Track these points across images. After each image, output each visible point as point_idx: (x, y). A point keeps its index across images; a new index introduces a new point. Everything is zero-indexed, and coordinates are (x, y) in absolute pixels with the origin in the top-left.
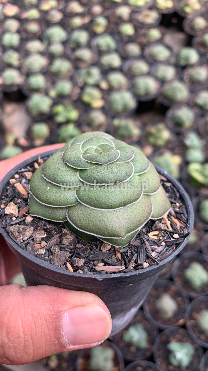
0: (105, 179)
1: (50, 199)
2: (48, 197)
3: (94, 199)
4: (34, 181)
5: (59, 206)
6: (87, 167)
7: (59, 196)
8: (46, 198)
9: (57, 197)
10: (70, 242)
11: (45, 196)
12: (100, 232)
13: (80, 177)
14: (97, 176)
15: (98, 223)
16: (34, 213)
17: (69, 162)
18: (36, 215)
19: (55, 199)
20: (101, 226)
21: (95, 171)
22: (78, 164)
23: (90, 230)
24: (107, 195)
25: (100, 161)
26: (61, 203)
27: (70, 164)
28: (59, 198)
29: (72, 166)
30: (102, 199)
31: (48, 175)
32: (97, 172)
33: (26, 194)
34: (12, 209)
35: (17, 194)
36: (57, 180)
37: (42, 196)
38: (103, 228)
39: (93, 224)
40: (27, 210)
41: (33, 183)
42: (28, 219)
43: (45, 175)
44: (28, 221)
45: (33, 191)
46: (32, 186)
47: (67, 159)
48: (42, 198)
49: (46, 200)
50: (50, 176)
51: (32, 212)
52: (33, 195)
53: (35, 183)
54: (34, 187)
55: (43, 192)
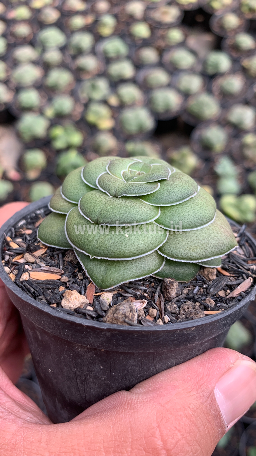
0: (188, 191)
1: (139, 247)
2: (134, 246)
4: (92, 240)
5: (153, 249)
6: (155, 189)
8: (133, 248)
9: (146, 239)
10: (177, 291)
11: (130, 246)
12: (219, 251)
13: (155, 203)
14: (178, 191)
15: (213, 242)
17: (130, 192)
18: (123, 281)
19: (145, 243)
20: (218, 244)
21: (171, 187)
22: (143, 190)
23: (209, 254)
26: (154, 245)
27: (133, 194)
28: (149, 240)
29: (138, 195)
30: (200, 213)
31: (116, 219)
32: (175, 187)
33: (60, 277)
34: (77, 297)
35: (46, 284)
36: (135, 218)
37: (124, 249)
38: (220, 244)
39: (209, 246)
40: (94, 288)
41: (94, 243)
42: (106, 298)
43: (111, 221)
44: (108, 300)
45: (104, 252)
46: (96, 248)
47: (123, 190)
48: (127, 251)
49: (135, 250)
50: (121, 218)
51: (113, 282)
52: (105, 258)
53: (98, 242)
54: (100, 246)
55: (122, 243)
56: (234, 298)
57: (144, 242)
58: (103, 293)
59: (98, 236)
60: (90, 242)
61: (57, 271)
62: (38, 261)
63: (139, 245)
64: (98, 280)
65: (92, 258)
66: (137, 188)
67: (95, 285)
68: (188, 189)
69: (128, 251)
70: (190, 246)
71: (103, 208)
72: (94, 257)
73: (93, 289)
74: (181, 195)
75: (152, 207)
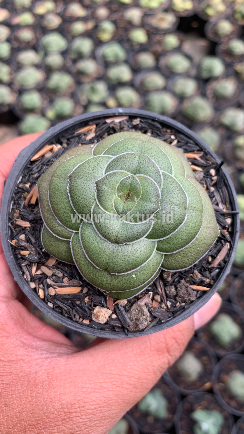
0: (181, 220)
3: (185, 241)
7: (150, 270)
11: (138, 283)
19: (149, 274)
22: (141, 234)
24: (191, 226)
30: (191, 233)
41: (108, 285)
42: (122, 303)
43: (120, 271)
46: (110, 288)
53: (111, 284)
54: (113, 287)
55: (131, 282)
60: (105, 285)
63: (144, 279)
65: (109, 293)
66: (135, 234)
71: (109, 260)
73: (111, 300)
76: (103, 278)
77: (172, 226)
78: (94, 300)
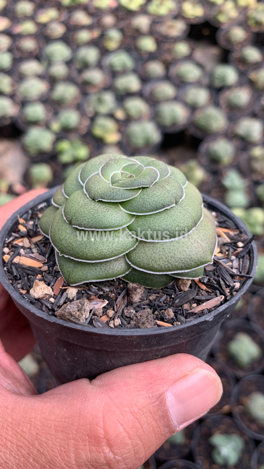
0: (165, 202)
1: (102, 252)
2: (98, 250)
4: (63, 239)
5: (117, 255)
6: (132, 196)
7: (113, 244)
8: (96, 252)
9: (110, 245)
10: (142, 296)
11: (94, 250)
12: (185, 265)
13: (129, 211)
14: (154, 201)
15: (179, 256)
16: (80, 280)
17: (106, 197)
18: (85, 280)
19: (109, 248)
20: (184, 258)
21: (147, 196)
22: (119, 196)
23: (172, 268)
24: (175, 219)
25: (145, 183)
26: (118, 251)
27: (109, 200)
28: (114, 246)
29: (112, 201)
30: (172, 226)
31: (85, 222)
32: (151, 197)
33: (42, 265)
34: (43, 289)
35: (29, 270)
36: (103, 224)
37: (88, 252)
38: (187, 259)
39: (173, 259)
40: (63, 282)
41: (64, 242)
42: (71, 292)
43: (81, 224)
44: (72, 294)
45: (70, 252)
46: (64, 246)
47: (100, 195)
48: (89, 255)
49: (97, 254)
50: (90, 222)
51: (76, 280)
52: (71, 258)
53: (67, 241)
54: (67, 246)
55: (87, 246)
56: (195, 314)
57: (107, 248)
58: (69, 287)
59: (69, 236)
60: (61, 241)
61: (41, 260)
62: (33, 246)
63: (102, 250)
64: (66, 275)
65: (61, 255)
66: (114, 194)
67: (64, 279)
68: (165, 199)
69: (91, 255)
70: (154, 257)
71: (78, 210)
72: (62, 255)
73: (61, 282)
74: (156, 206)
75: (125, 214)
76: (64, 232)
77: (153, 202)
78: (46, 277)
